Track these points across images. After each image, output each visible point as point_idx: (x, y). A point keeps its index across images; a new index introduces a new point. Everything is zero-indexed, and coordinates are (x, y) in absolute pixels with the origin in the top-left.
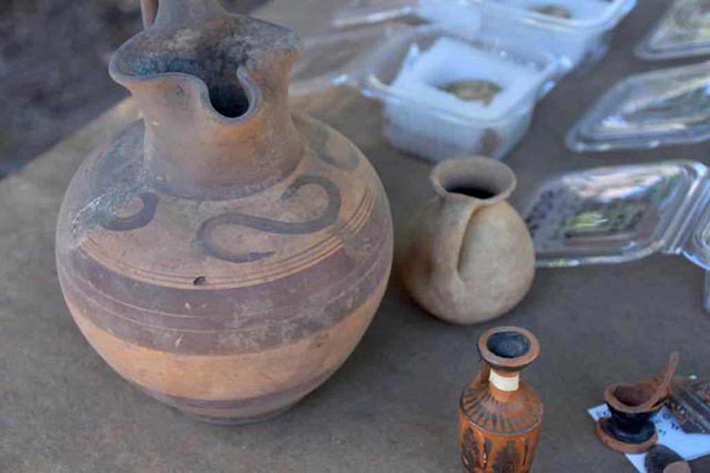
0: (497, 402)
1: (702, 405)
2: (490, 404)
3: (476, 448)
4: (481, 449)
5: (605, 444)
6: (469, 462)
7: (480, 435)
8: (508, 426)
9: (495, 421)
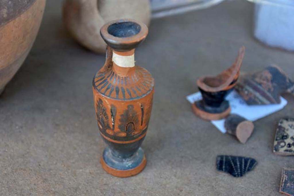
0: (119, 77)
1: (259, 86)
2: (115, 80)
3: (105, 114)
4: (109, 114)
5: (198, 116)
6: (102, 126)
7: (107, 102)
8: (128, 95)
9: (117, 92)
